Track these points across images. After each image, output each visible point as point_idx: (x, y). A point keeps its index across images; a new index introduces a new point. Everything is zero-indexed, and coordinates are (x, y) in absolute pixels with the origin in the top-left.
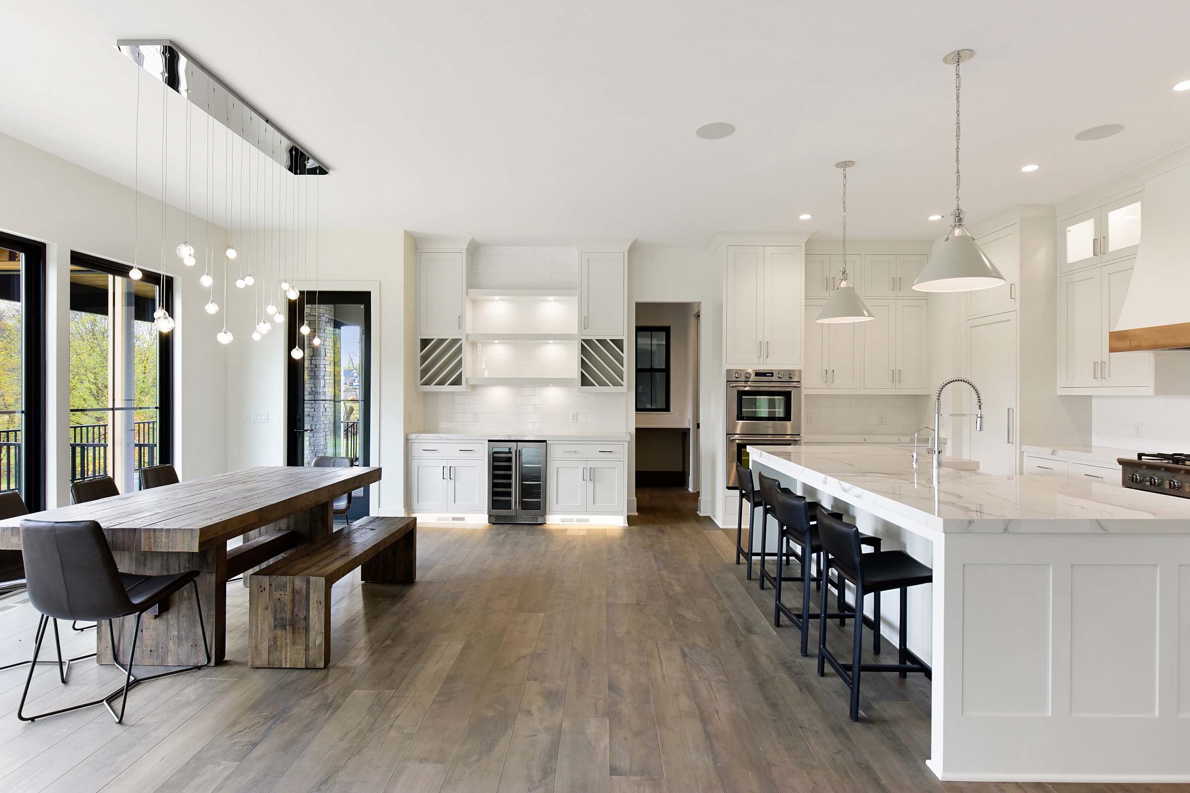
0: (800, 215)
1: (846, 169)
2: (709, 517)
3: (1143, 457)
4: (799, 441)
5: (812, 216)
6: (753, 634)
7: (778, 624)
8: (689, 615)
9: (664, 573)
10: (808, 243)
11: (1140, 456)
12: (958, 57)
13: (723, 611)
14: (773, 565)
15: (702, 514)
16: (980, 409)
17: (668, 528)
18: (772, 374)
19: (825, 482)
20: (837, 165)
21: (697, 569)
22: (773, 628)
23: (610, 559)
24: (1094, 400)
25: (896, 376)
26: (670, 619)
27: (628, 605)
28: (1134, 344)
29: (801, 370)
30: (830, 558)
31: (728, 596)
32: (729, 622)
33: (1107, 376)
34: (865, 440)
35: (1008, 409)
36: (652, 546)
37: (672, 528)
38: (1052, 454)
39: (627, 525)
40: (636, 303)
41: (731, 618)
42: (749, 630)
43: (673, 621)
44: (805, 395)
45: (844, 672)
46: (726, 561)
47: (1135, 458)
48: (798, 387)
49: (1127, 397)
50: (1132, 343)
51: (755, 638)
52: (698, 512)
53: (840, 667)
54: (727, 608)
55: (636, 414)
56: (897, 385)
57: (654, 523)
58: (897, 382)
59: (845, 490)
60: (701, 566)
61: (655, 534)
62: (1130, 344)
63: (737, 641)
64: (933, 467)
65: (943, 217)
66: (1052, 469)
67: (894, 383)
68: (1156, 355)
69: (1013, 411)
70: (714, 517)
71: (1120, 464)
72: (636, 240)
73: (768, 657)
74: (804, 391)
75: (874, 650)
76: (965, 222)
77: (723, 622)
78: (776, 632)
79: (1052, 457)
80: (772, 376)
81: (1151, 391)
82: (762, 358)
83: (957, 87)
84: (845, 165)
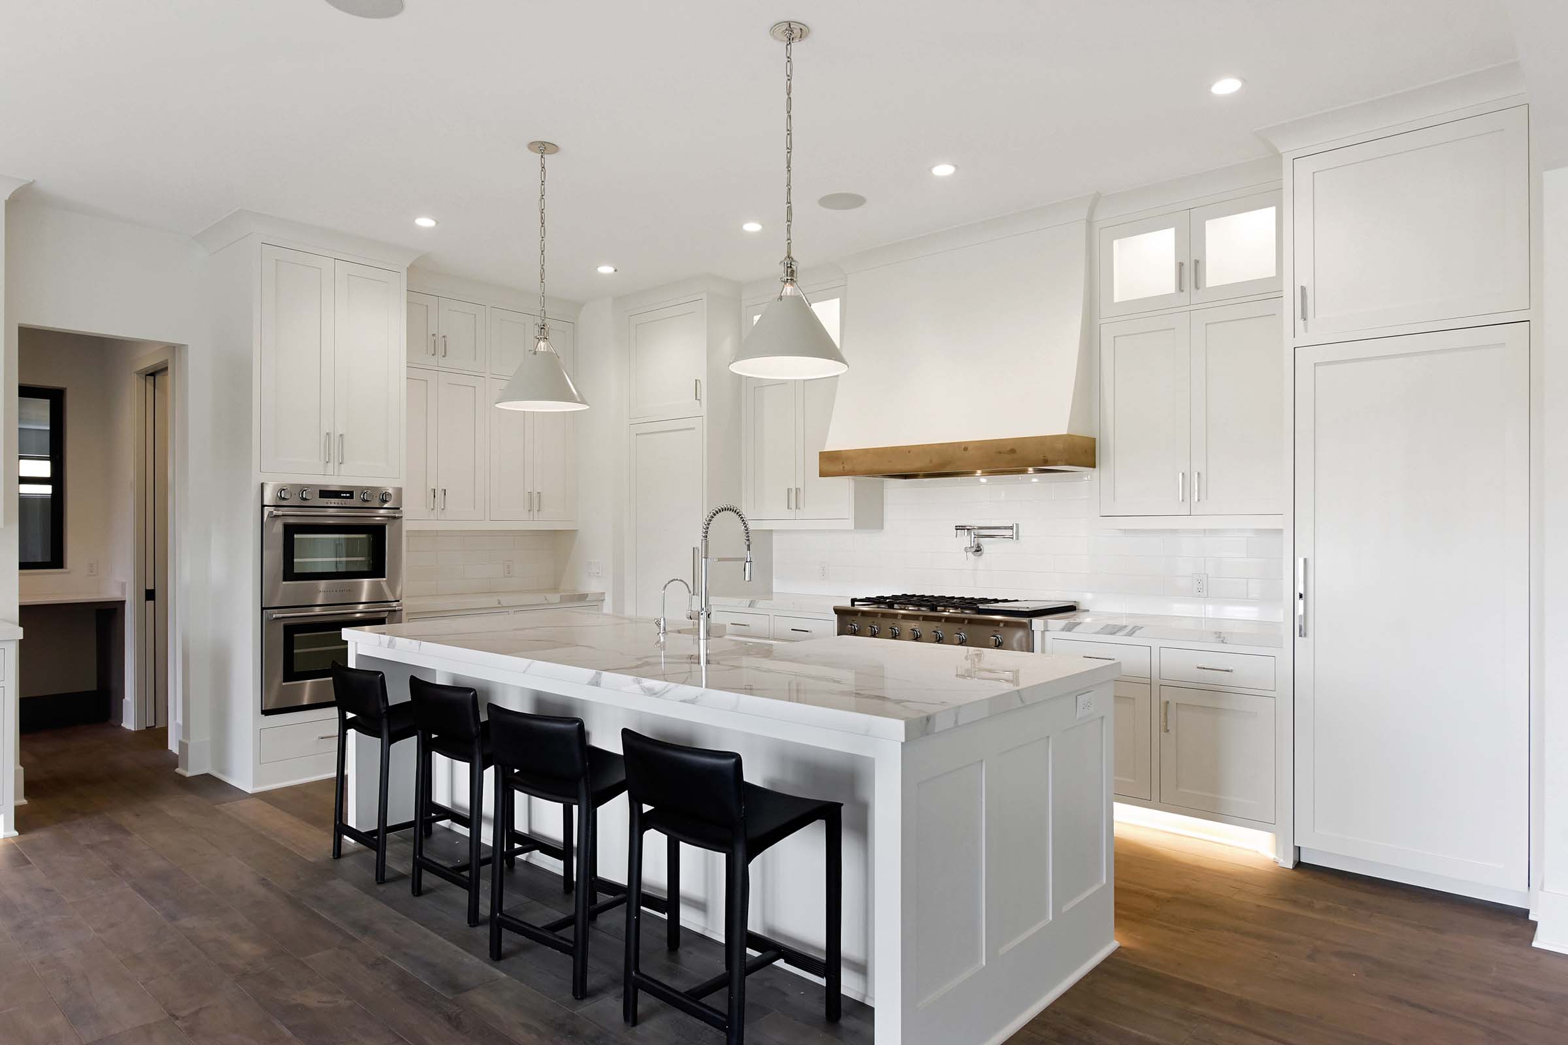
0: (416, 218)
1: (545, 156)
2: (207, 775)
3: (856, 603)
4: (398, 613)
5: (437, 223)
6: (467, 990)
7: (497, 954)
8: (312, 999)
9: (186, 922)
10: (411, 269)
11: (853, 601)
12: (792, 32)
13: (376, 964)
14: (401, 841)
15: (191, 770)
16: (749, 549)
17: (126, 818)
18: (351, 493)
19: (596, 683)
20: (532, 146)
21: (261, 891)
22: (491, 965)
23: (19, 927)
24: (775, 537)
25: (534, 502)
26: (277, 1023)
27: (147, 1030)
28: (847, 467)
29: (401, 489)
30: (645, 811)
31: (365, 929)
32: (404, 982)
33: (801, 506)
34: (499, 603)
35: (694, 548)
36: (116, 868)
37: (138, 815)
38: (749, 606)
39: (17, 833)
40: (19, 328)
41: (403, 973)
42: (456, 987)
43: (289, 1028)
44: (407, 531)
45: (694, 1001)
46: (312, 860)
47: (849, 604)
48: (395, 518)
49: (830, 531)
50: (846, 466)
51: (479, 998)
52: (178, 770)
53: (686, 997)
54: (380, 955)
55: (20, 575)
56: (536, 515)
57: (84, 814)
58: (535, 511)
59: (651, 692)
60: (264, 882)
61: (106, 838)
62: (844, 467)
63: (449, 1018)
64: (699, 639)
65: (615, 271)
66: (748, 625)
67: (532, 512)
68: (855, 481)
69: (699, 550)
70: (223, 772)
71: (836, 613)
72: (31, 183)
73: (528, 1027)
74: (407, 526)
75: (669, 945)
76: (799, 277)
77: (393, 987)
78: (505, 973)
79: (751, 610)
80: (351, 497)
81: (850, 524)
82: (330, 465)
83: (788, 76)
84: (543, 148)
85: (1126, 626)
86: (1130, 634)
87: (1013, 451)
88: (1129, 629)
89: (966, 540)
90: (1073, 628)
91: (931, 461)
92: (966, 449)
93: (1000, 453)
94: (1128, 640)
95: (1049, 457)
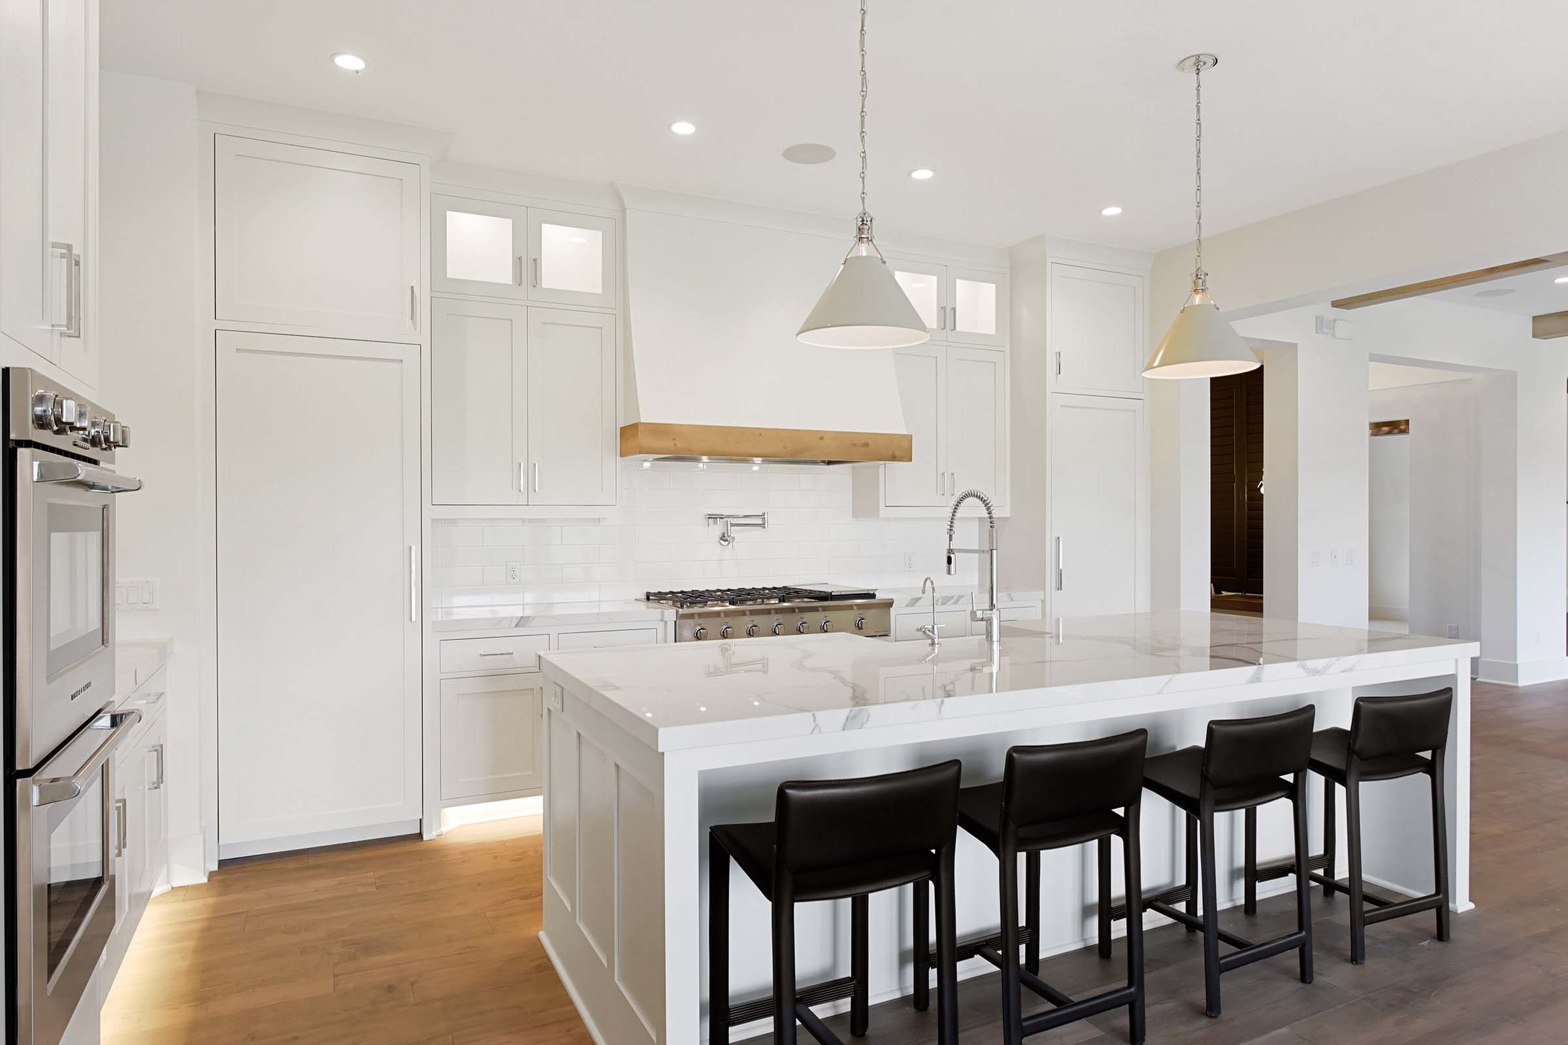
62: (675, 444)
85: (953, 596)
86: (956, 602)
87: (866, 445)
88: (955, 598)
89: (717, 529)
90: (915, 603)
91: (785, 447)
92: (822, 438)
93: (854, 445)
94: (954, 607)
95: (897, 453)
